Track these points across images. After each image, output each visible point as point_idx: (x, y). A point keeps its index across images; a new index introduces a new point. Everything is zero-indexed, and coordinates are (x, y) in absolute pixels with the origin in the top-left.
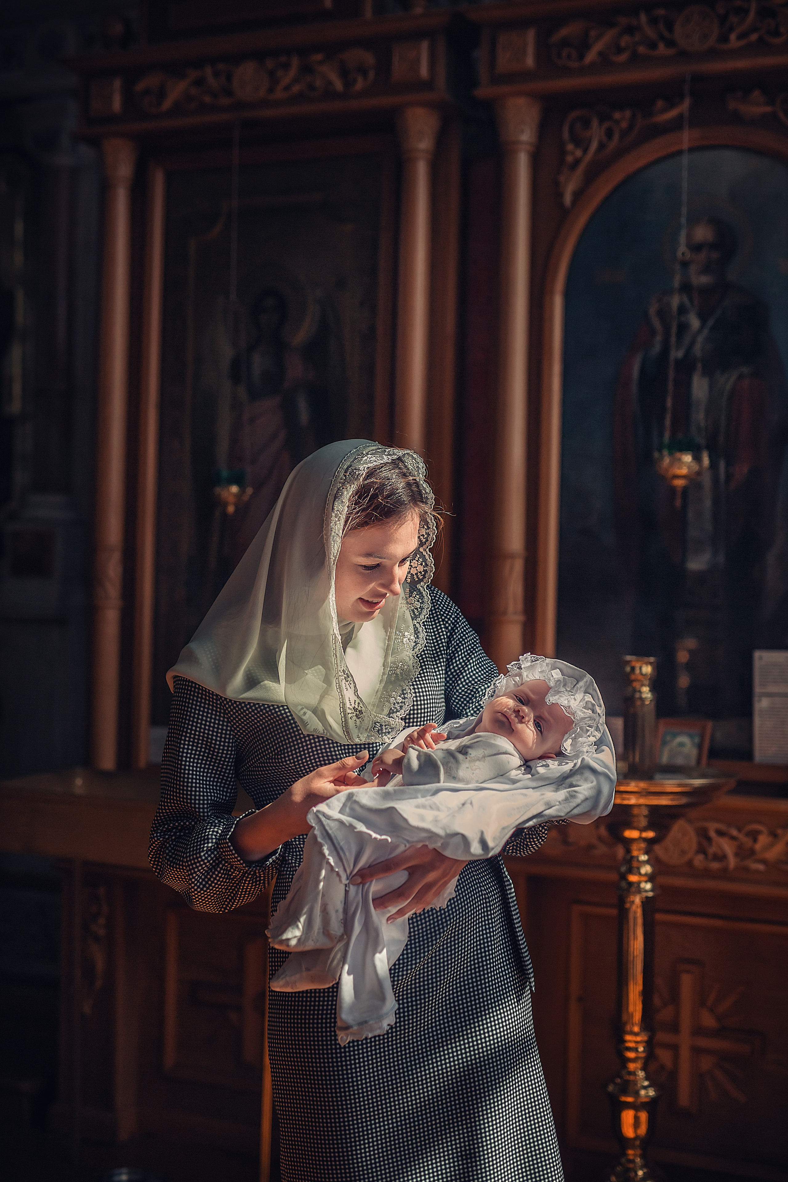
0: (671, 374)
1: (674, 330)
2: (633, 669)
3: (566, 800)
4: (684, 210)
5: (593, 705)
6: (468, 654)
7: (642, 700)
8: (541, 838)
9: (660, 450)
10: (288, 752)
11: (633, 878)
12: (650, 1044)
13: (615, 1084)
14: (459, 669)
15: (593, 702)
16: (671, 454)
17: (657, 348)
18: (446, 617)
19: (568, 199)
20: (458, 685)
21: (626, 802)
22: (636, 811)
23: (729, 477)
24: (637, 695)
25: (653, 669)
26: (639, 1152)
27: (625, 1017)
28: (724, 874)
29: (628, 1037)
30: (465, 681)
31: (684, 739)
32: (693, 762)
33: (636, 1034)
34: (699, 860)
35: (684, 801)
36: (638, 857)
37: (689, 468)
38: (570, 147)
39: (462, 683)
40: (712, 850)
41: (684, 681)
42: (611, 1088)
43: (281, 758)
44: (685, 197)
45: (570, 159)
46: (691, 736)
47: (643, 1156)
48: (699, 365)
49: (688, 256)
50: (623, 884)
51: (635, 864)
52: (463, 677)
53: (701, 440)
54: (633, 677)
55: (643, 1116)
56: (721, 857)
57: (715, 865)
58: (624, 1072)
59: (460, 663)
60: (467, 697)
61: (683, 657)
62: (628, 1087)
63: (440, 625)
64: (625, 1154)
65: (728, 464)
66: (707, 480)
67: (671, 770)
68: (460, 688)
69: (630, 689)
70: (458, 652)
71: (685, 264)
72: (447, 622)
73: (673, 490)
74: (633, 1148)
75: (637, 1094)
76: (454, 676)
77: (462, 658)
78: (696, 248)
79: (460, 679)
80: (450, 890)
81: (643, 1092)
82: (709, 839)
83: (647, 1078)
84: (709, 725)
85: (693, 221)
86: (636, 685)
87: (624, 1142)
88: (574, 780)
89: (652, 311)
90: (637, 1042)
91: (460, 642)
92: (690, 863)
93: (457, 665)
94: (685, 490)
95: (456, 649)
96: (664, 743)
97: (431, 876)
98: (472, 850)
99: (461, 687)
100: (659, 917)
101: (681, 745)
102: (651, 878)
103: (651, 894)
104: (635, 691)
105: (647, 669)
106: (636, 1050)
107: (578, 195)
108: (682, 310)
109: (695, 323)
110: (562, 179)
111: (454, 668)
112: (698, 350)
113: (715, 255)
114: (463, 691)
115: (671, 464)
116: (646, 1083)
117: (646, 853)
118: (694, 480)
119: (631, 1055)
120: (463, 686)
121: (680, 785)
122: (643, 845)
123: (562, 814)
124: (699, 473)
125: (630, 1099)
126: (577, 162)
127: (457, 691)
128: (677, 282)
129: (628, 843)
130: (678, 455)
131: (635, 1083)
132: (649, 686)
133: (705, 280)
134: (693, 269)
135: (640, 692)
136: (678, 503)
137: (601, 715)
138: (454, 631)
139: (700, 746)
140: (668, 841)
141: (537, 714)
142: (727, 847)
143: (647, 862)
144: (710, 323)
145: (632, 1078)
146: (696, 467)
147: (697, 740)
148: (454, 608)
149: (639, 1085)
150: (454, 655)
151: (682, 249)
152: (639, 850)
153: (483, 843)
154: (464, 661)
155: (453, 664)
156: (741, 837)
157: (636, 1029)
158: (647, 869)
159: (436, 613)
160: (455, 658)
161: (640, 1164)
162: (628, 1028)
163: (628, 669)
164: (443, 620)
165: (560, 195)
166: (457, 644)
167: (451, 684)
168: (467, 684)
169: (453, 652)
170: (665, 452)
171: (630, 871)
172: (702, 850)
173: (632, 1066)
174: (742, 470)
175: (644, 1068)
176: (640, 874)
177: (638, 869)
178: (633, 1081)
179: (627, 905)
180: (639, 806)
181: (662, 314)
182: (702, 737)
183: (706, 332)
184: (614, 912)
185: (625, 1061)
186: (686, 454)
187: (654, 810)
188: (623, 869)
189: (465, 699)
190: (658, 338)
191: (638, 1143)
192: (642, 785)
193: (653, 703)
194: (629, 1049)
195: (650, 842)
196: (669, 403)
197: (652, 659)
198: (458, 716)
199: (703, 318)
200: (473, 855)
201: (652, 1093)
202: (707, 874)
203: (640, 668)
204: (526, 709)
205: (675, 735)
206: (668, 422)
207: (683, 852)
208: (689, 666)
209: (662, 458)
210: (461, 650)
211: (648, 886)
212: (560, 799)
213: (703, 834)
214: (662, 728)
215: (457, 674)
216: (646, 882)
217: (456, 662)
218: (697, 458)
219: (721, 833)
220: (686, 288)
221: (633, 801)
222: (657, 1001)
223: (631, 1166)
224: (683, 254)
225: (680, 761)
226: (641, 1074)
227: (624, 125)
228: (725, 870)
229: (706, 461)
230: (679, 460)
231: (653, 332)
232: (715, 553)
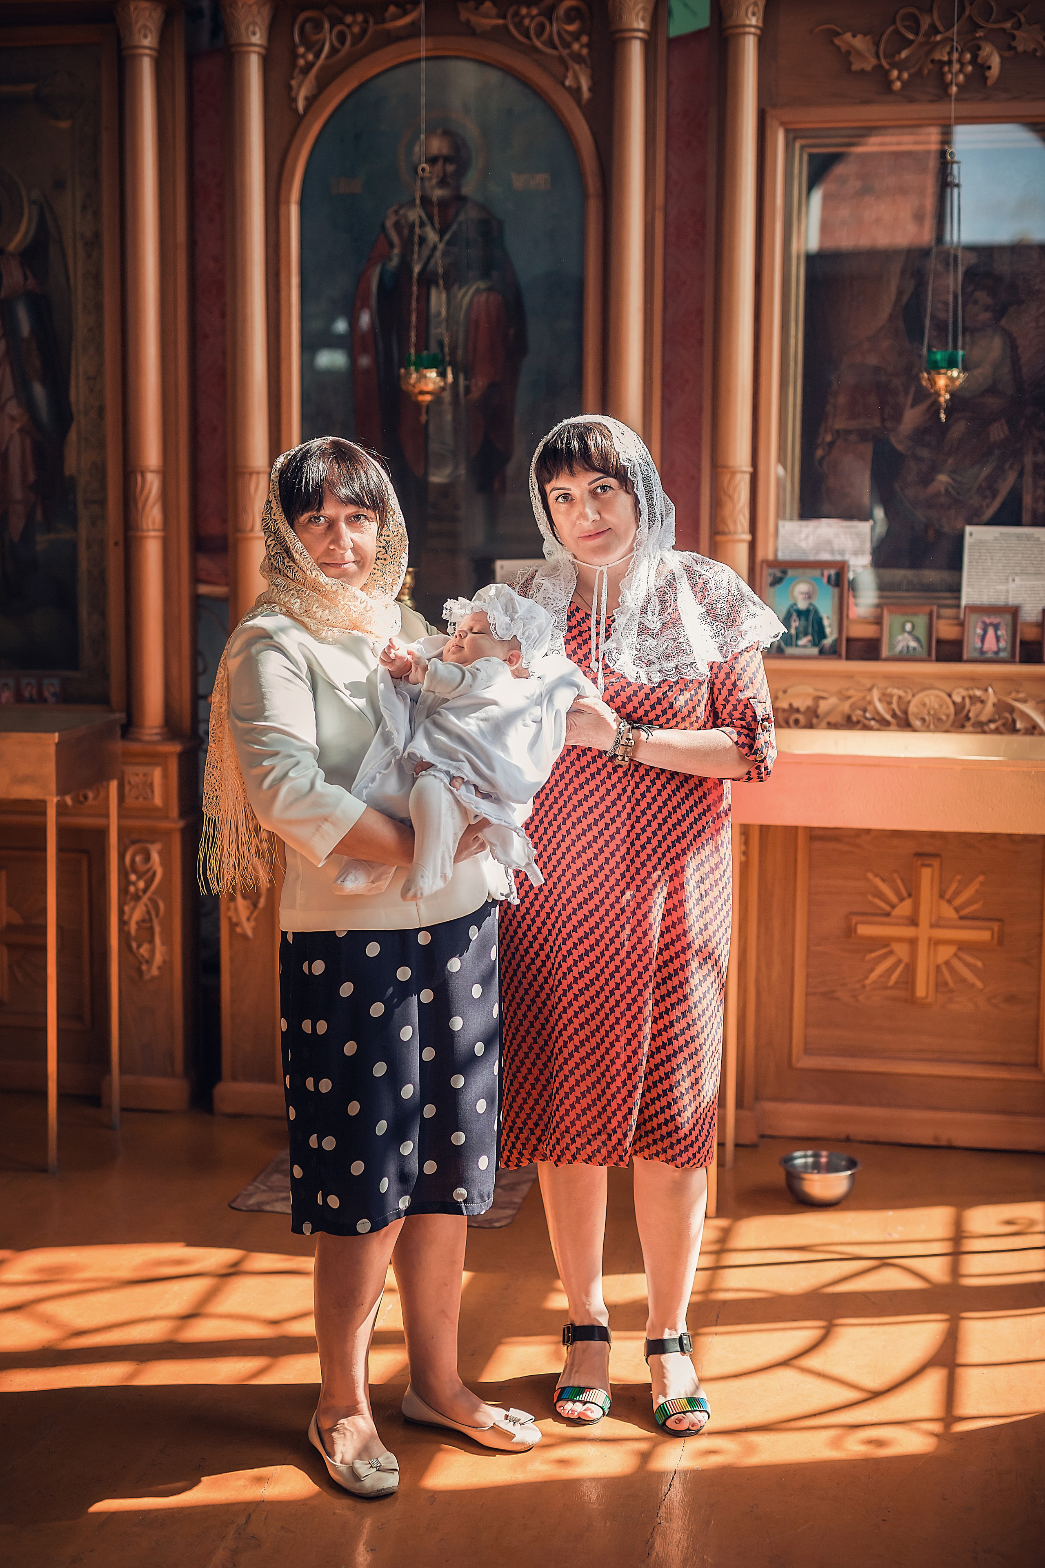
0: (415, 289)
1: (416, 243)
4: (423, 118)
9: (407, 367)
16: (417, 371)
17: (395, 262)
19: (301, 105)
23: (467, 391)
37: (434, 383)
38: (301, 50)
45: (301, 62)
48: (441, 282)
53: (445, 357)
66: (447, 396)
73: (418, 405)
78: (434, 161)
85: (430, 132)
89: (389, 223)
94: (430, 407)
107: (311, 101)
108: (421, 223)
109: (432, 236)
110: (294, 83)
112: (435, 264)
113: (449, 168)
115: (418, 380)
118: (437, 395)
124: (443, 389)
126: (310, 66)
130: (425, 371)
136: (423, 418)
144: (447, 237)
146: (440, 383)
151: (423, 163)
165: (295, 100)
170: (412, 368)
174: (478, 385)
181: (399, 226)
183: (442, 246)
186: (431, 371)
190: (396, 252)
196: (413, 319)
199: (441, 231)
206: (413, 337)
209: (408, 375)
218: (442, 375)
220: (426, 201)
224: (423, 170)
227: (356, 29)
229: (450, 377)
230: (425, 377)
231: (391, 246)
232: (456, 467)
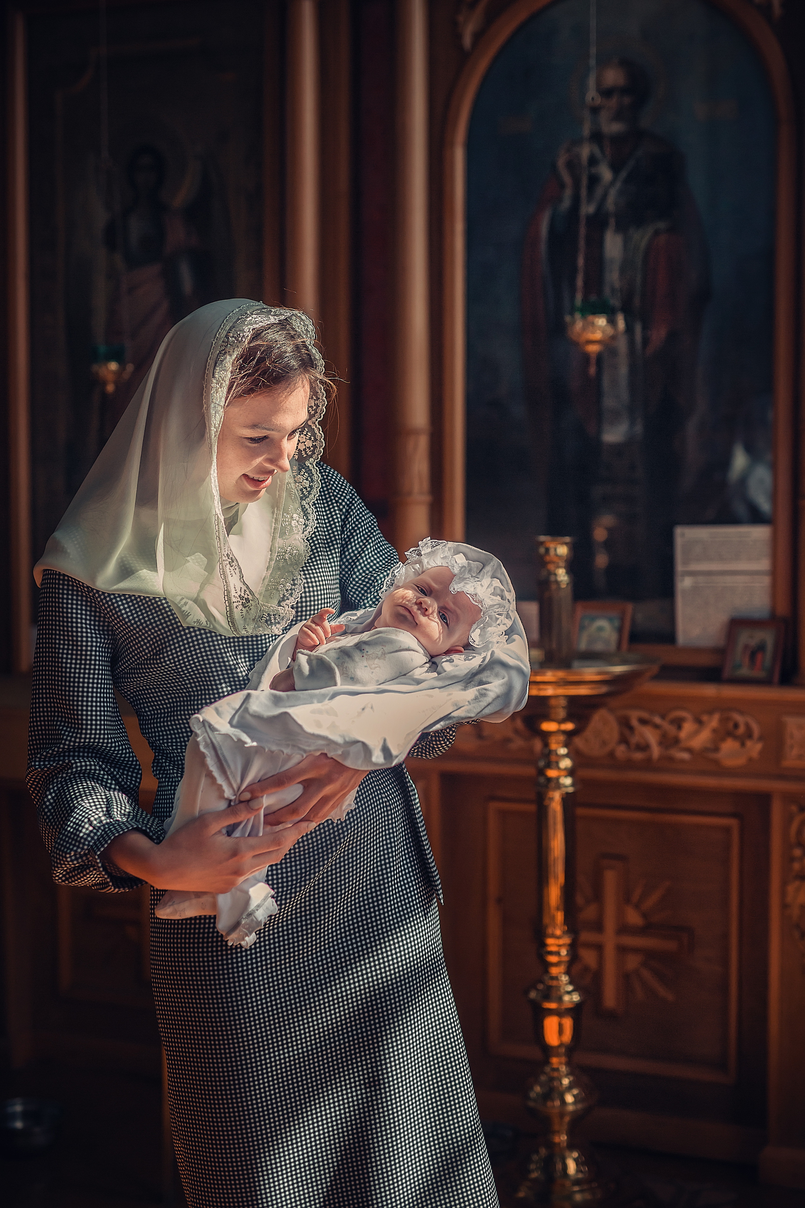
0: (583, 231)
1: (584, 182)
2: (547, 550)
3: (476, 698)
4: (593, 50)
5: (502, 591)
6: (365, 539)
7: (557, 583)
8: (448, 740)
9: (572, 313)
10: (167, 652)
11: (552, 773)
12: (573, 947)
13: (537, 990)
14: (355, 555)
15: (502, 587)
16: (584, 317)
17: (566, 203)
18: (340, 498)
19: (467, 41)
20: (355, 573)
21: (543, 693)
22: (553, 702)
23: (646, 341)
24: (552, 578)
25: (570, 550)
26: (563, 1059)
27: (546, 920)
28: (648, 765)
29: (550, 941)
30: (362, 568)
31: (603, 623)
32: (613, 646)
33: (558, 938)
34: (621, 751)
35: (604, 689)
36: (556, 751)
37: (603, 332)
39: (358, 571)
40: (634, 740)
41: (601, 560)
42: (533, 995)
43: (160, 659)
44: (593, 36)
46: (610, 620)
47: (568, 1064)
48: (612, 221)
49: (598, 101)
50: (542, 780)
51: (553, 758)
52: (360, 564)
53: (615, 302)
54: (548, 558)
55: (568, 1023)
56: (644, 747)
57: (638, 756)
58: (546, 978)
59: (357, 549)
60: (365, 586)
61: (600, 534)
62: (550, 993)
63: (334, 507)
64: (547, 1062)
65: (645, 328)
66: (622, 345)
67: (590, 656)
68: (357, 577)
69: (544, 573)
70: (353, 537)
71: (595, 110)
72: (341, 504)
73: (586, 357)
74: (558, 1055)
75: (560, 999)
76: (350, 564)
77: (359, 543)
78: (607, 93)
79: (357, 567)
80: (349, 802)
81: (566, 998)
82: (631, 729)
83: (571, 983)
84: (630, 607)
85: (603, 63)
86: (551, 567)
87: (547, 1051)
88: (483, 676)
89: (561, 163)
90: (559, 946)
91: (356, 526)
92: (611, 754)
93: (353, 551)
94: (600, 357)
95: (352, 534)
96: (582, 628)
97: (328, 790)
98: (374, 759)
99: (357, 575)
100: (580, 811)
101: (600, 629)
102: (571, 772)
103: (571, 790)
104: (550, 573)
105: (563, 550)
106: (558, 953)
107: (478, 37)
108: (593, 161)
109: (607, 175)
110: (461, 19)
111: (349, 554)
112: (610, 204)
113: (627, 100)
114: (360, 579)
115: (584, 329)
116: (570, 988)
117: (566, 745)
118: (608, 345)
119: (553, 959)
120: (360, 574)
121: (599, 673)
122: (562, 738)
123: (473, 715)
124: (613, 338)
125: (553, 1006)
127: (354, 580)
128: (586, 131)
129: (545, 736)
130: (590, 318)
131: (558, 988)
132: (565, 568)
133: (616, 128)
134: (604, 116)
135: (555, 575)
136: (592, 370)
137: (511, 601)
138: (349, 513)
139: (620, 630)
140: (588, 733)
141: (441, 605)
142: (651, 736)
143: (567, 756)
144: (623, 174)
145: (554, 983)
146: (610, 331)
147: (617, 623)
148: (349, 488)
149: (562, 991)
150: (350, 540)
151: (592, 95)
152: (558, 743)
153: (385, 750)
154: (360, 547)
155: (348, 550)
156: (666, 725)
157: (558, 932)
158: (566, 763)
159: (329, 493)
160: (351, 543)
161: (565, 1073)
162: (550, 931)
163: (542, 550)
164: (337, 502)
165: (459, 37)
166: (353, 528)
167: (347, 572)
168: (364, 572)
169: (348, 537)
170: (578, 316)
171: (549, 765)
172: (624, 740)
173: (554, 971)
174: (659, 335)
175: (568, 972)
176: (559, 768)
177: (557, 763)
178: (556, 987)
179: (546, 802)
180: (556, 697)
181: (572, 165)
182: (622, 619)
183: (618, 185)
184: (532, 808)
185: (547, 965)
186: (599, 318)
187: (572, 700)
188: (542, 764)
189: (362, 589)
190: (568, 193)
191: (563, 1050)
192: (561, 674)
193: (569, 588)
194: (551, 953)
195: (570, 734)
196: (581, 261)
197: (568, 539)
198: (355, 607)
199: (616, 169)
200: (375, 764)
201: (576, 998)
202: (630, 765)
203: (555, 550)
204: (428, 600)
205: (593, 619)
206: (580, 282)
207: (604, 743)
208: (608, 545)
209: (574, 322)
210: (357, 535)
211: (568, 781)
212: (469, 698)
213: (625, 724)
214: (580, 611)
215: (353, 561)
216: (566, 776)
217: (352, 548)
218: (612, 322)
219: (643, 722)
220: (597, 137)
221: (549, 691)
222: (579, 900)
223: (555, 1074)
224: (593, 99)
225: (599, 647)
226: (565, 979)
228: (649, 760)
229: (621, 324)
230: (593, 324)
231: (562, 186)
232: (632, 424)
